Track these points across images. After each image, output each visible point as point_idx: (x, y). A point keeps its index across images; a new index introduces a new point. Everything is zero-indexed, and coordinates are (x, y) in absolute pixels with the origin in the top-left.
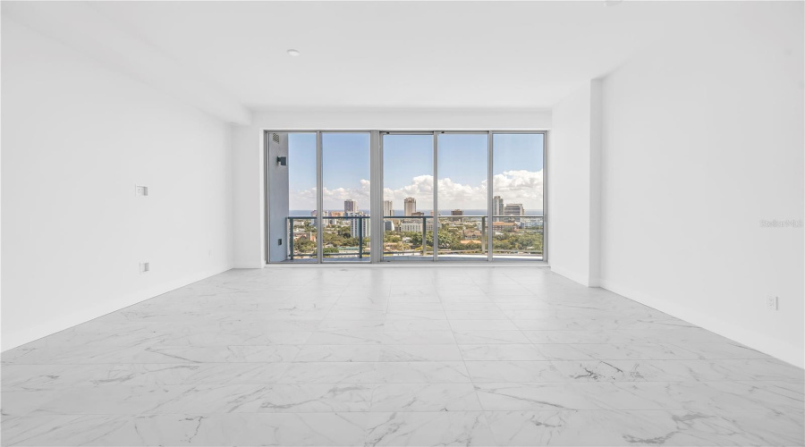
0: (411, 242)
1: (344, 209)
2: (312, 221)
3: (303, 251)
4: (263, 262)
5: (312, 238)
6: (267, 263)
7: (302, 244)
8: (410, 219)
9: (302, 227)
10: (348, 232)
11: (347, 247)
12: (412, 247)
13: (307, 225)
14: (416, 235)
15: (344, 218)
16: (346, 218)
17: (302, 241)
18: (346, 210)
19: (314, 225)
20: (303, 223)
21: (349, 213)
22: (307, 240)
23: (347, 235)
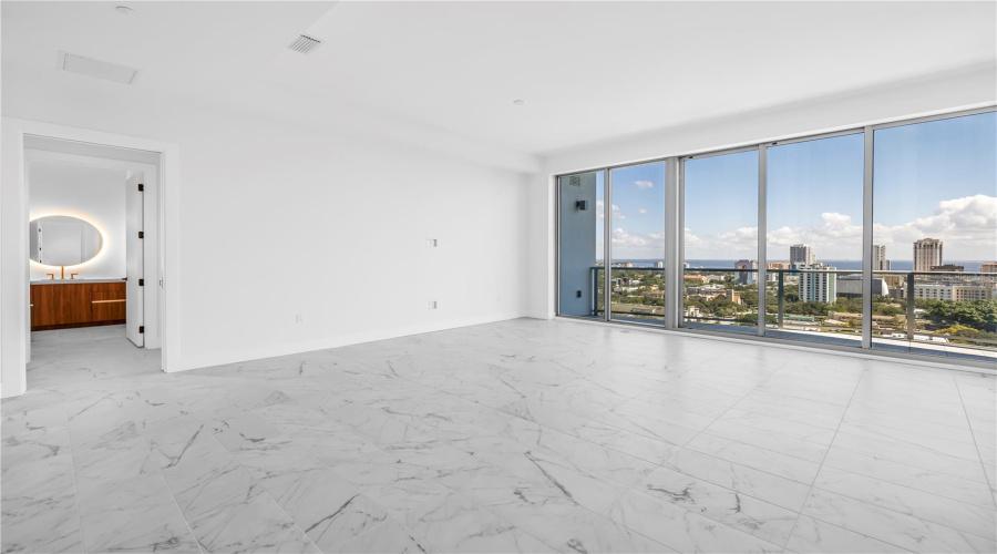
0: (925, 317)
1: (789, 258)
2: (737, 276)
3: (721, 315)
4: (551, 313)
5: (736, 298)
6: (557, 315)
7: (720, 305)
8: (926, 278)
9: (721, 283)
10: (794, 292)
11: (792, 316)
12: (927, 327)
13: (729, 281)
14: (939, 306)
15: (789, 271)
16: (793, 271)
17: (719, 301)
18: (793, 258)
19: (739, 281)
20: (722, 278)
21: (798, 264)
22: (728, 300)
23: (794, 299)
